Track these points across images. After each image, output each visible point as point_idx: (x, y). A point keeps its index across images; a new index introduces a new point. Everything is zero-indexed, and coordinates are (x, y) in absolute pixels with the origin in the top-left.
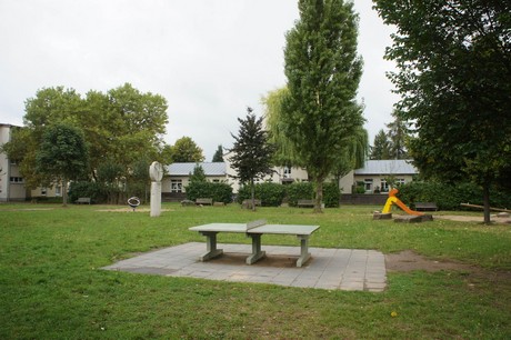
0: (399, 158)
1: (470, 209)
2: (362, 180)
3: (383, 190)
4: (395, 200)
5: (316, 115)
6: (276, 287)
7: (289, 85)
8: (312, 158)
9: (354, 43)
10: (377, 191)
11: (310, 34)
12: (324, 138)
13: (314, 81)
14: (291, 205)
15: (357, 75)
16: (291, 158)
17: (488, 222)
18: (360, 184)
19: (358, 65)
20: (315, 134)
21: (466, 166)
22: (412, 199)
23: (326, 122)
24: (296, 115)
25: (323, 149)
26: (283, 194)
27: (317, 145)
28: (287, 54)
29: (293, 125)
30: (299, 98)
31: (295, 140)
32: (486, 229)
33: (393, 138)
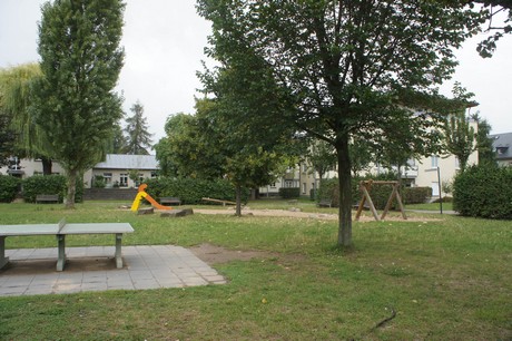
0: (136, 153)
1: (209, 203)
2: (101, 174)
3: (122, 185)
4: (145, 195)
5: (76, 104)
6: (126, 292)
7: (42, 66)
8: (66, 150)
9: (119, 33)
10: (116, 186)
11: (74, 13)
12: (82, 128)
13: (74, 65)
14: (27, 201)
15: (118, 65)
16: (27, 147)
17: (238, 214)
18: (99, 178)
19: (120, 56)
20: (72, 122)
21: (226, 164)
22: (158, 194)
23: (85, 111)
24: (52, 100)
25: (80, 140)
26: (17, 189)
27: (74, 135)
28: (43, 30)
29: (46, 112)
30: (54, 82)
31: (47, 129)
32: (237, 220)
33: (132, 133)
